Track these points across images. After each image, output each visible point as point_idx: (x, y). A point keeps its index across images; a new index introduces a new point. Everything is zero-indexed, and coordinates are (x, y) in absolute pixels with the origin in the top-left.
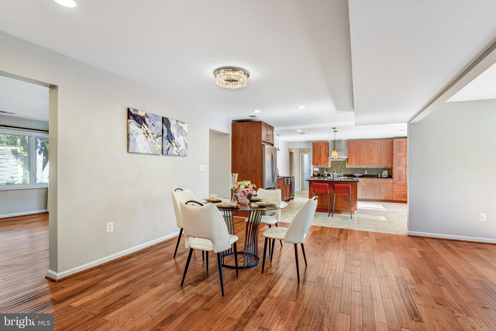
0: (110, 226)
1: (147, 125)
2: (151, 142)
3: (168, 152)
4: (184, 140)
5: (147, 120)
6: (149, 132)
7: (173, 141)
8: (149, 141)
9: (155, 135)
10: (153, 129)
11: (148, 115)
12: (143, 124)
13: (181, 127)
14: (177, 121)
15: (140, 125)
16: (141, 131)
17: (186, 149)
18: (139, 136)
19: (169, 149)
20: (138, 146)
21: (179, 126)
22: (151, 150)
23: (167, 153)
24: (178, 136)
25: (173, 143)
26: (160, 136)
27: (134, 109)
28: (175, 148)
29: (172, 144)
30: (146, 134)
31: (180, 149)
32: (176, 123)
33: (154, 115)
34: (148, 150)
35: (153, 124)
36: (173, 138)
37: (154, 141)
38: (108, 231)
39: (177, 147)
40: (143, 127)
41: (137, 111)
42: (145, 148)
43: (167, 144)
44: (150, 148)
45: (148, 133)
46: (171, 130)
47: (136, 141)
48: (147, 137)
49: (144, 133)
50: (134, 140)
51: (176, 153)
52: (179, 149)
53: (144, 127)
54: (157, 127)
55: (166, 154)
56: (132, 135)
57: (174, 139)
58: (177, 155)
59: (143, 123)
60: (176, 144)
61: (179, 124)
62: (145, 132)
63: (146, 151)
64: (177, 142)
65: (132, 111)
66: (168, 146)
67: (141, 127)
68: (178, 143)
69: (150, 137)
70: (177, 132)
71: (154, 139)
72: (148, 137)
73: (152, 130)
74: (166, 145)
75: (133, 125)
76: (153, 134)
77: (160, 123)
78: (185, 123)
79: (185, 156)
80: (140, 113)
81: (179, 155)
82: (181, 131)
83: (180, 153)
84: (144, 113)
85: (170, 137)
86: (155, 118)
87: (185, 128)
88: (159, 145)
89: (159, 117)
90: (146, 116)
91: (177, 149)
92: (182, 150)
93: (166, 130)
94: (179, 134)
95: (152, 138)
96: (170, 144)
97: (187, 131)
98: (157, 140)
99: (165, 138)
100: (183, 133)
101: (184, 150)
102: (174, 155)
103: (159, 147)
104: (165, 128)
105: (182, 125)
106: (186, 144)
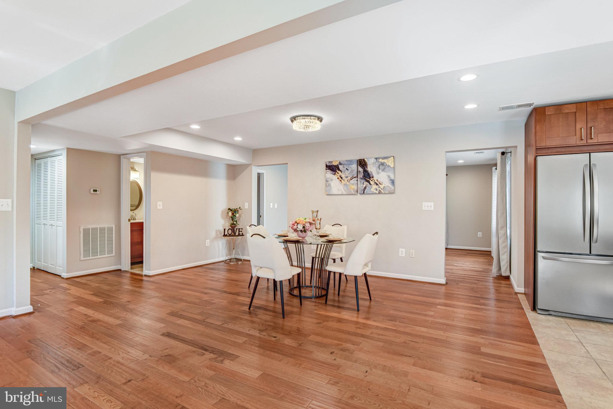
1: (341, 171)
2: (345, 184)
3: (365, 190)
4: (389, 176)
5: (341, 167)
6: (343, 176)
7: (372, 179)
8: (343, 184)
9: (349, 178)
10: (347, 173)
11: (342, 162)
12: (337, 171)
13: (383, 164)
14: (376, 158)
15: (334, 173)
16: (335, 177)
17: (391, 186)
18: (334, 181)
19: (365, 188)
20: (333, 189)
21: (380, 163)
22: (345, 191)
23: (364, 192)
24: (378, 173)
25: (371, 182)
26: (355, 177)
27: (329, 162)
28: (375, 186)
29: (370, 184)
30: (340, 179)
31: (382, 186)
32: (375, 160)
33: (347, 161)
34: (342, 191)
35: (346, 169)
36: (371, 177)
37: (348, 183)
39: (377, 184)
40: (337, 173)
41: (332, 162)
42: (339, 190)
43: (363, 184)
44: (344, 189)
45: (342, 178)
46: (368, 169)
47: (331, 186)
48: (341, 181)
49: (338, 178)
51: (375, 191)
52: (379, 187)
53: (338, 173)
54: (352, 170)
55: (362, 192)
56: (328, 181)
57: (373, 177)
58: (378, 192)
59: (337, 170)
60: (376, 182)
61: (381, 160)
62: (339, 177)
63: (340, 193)
64: (377, 180)
65: (328, 164)
66: (364, 186)
67: (335, 174)
68: (379, 180)
69: (344, 180)
70: (377, 170)
71: (348, 181)
72: (342, 181)
73: (346, 174)
74: (362, 185)
75: (329, 174)
76: (347, 177)
77: (354, 166)
78: (389, 157)
79: (393, 193)
80: (335, 164)
81: (380, 193)
82: (383, 167)
83: (382, 191)
84: (338, 162)
85: (367, 176)
86: (349, 163)
87: (390, 162)
88: (353, 185)
89: (354, 161)
90: (340, 164)
91: (377, 187)
92: (384, 187)
93: (362, 172)
94: (380, 171)
95: (346, 181)
96: (367, 183)
97: (392, 166)
98: (352, 182)
99: (361, 178)
100: (386, 169)
101: (388, 187)
102: (373, 194)
103: (355, 187)
104: (361, 169)
105: (385, 161)
106: (391, 180)
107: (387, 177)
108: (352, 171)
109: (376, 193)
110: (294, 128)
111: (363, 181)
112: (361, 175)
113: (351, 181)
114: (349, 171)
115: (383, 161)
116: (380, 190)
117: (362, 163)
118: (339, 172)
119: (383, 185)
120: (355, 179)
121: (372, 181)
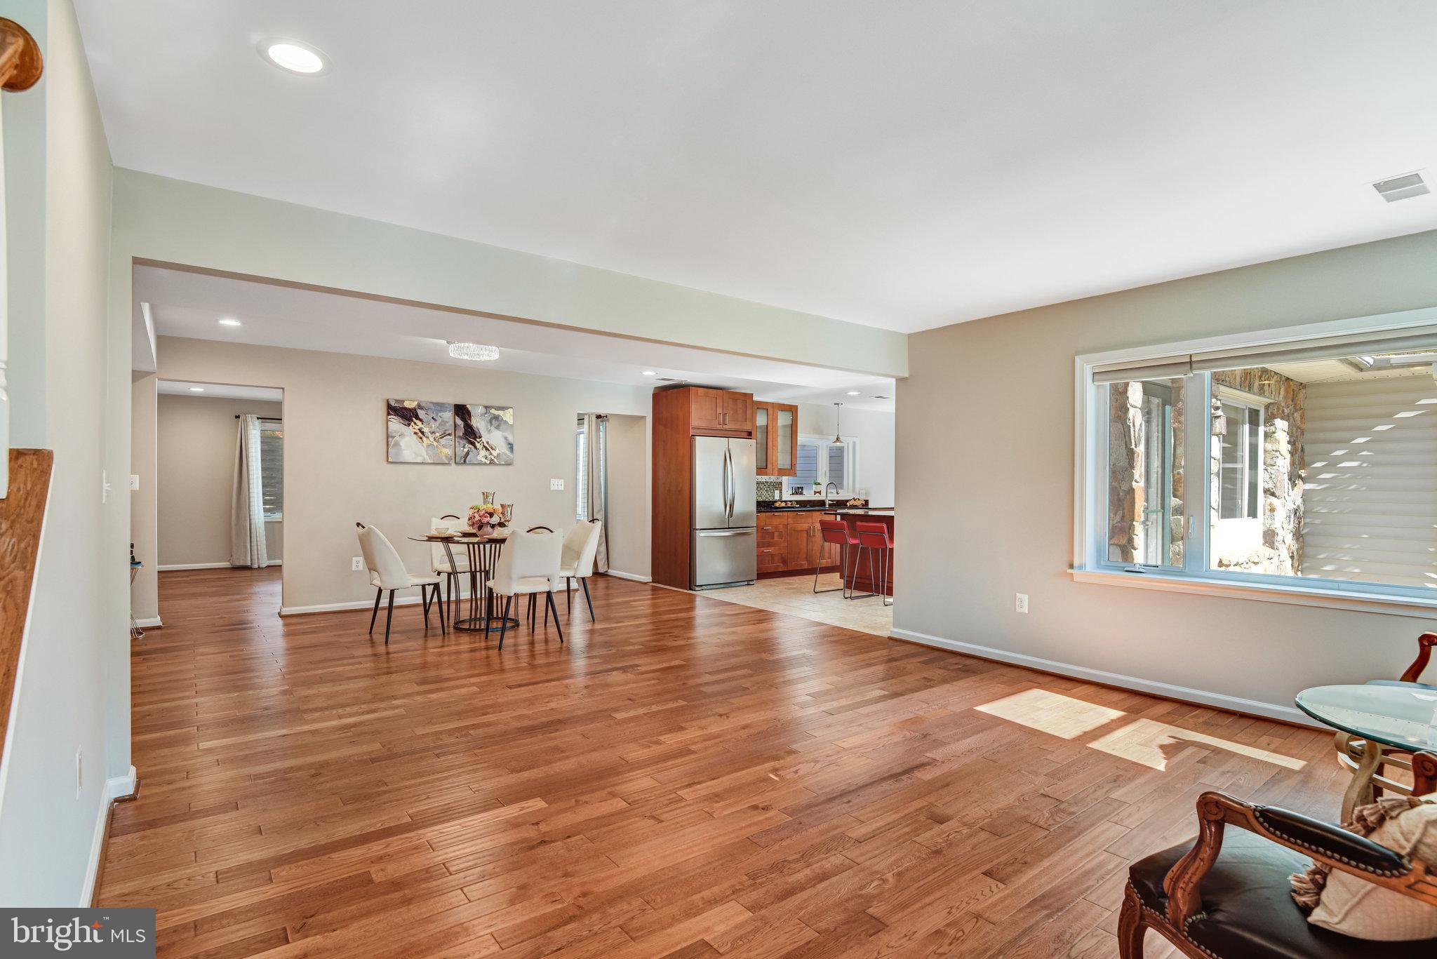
0: (357, 562)
1: (421, 420)
2: (428, 446)
3: (467, 457)
4: (506, 438)
5: (421, 413)
6: (426, 430)
7: (478, 440)
8: (425, 444)
9: (438, 434)
10: (434, 425)
11: (423, 404)
12: (412, 420)
13: (496, 418)
14: (486, 407)
15: (407, 422)
16: (409, 431)
17: (508, 452)
18: (407, 439)
19: (468, 453)
20: (405, 452)
21: (492, 416)
22: (430, 457)
23: (465, 461)
24: (489, 431)
25: (477, 445)
26: (449, 435)
27: (396, 400)
28: (483, 453)
29: (475, 447)
30: (420, 434)
31: (495, 453)
32: (484, 411)
33: (434, 404)
34: (422, 456)
35: (433, 418)
36: (478, 436)
37: (435, 444)
38: (354, 568)
39: (487, 449)
40: (412, 424)
41: (403, 401)
42: (417, 455)
43: (464, 447)
44: (427, 454)
45: (423, 433)
46: (472, 423)
47: (400, 446)
48: (421, 438)
49: (415, 433)
50: (397, 444)
51: (484, 460)
52: (491, 454)
53: (415, 423)
54: (443, 421)
55: (462, 461)
56: (394, 437)
57: (480, 437)
58: (488, 462)
59: (414, 419)
60: (486, 445)
61: (493, 411)
62: (418, 431)
63: (419, 460)
64: (487, 443)
65: (393, 403)
66: (466, 450)
67: (409, 425)
68: (490, 443)
69: (427, 438)
70: (487, 426)
71: (435, 440)
72: (424, 439)
73: (431, 427)
74: (462, 449)
75: (396, 424)
76: (434, 432)
77: (448, 415)
78: (507, 408)
79: (509, 464)
80: (408, 405)
81: (492, 462)
82: (497, 423)
83: (495, 460)
84: (416, 403)
85: (471, 435)
86: (439, 408)
87: (508, 416)
88: (447, 448)
89: (447, 406)
90: (420, 407)
91: (487, 453)
92: (498, 455)
93: (462, 426)
94: (493, 428)
95: (432, 439)
96: (471, 446)
97: (511, 422)
98: (443, 441)
99: (460, 437)
100: (503, 426)
101: (506, 454)
102: (481, 464)
103: (448, 451)
104: (459, 422)
105: (500, 413)
106: (509, 444)
107: (503, 439)
108: (444, 423)
109: (485, 464)
110: (452, 355)
111: (463, 442)
112: (460, 432)
113: (440, 440)
114: (437, 423)
115: (497, 413)
116: (493, 458)
117: (461, 411)
118: (417, 422)
119: (497, 451)
120: (449, 437)
121: (478, 442)
